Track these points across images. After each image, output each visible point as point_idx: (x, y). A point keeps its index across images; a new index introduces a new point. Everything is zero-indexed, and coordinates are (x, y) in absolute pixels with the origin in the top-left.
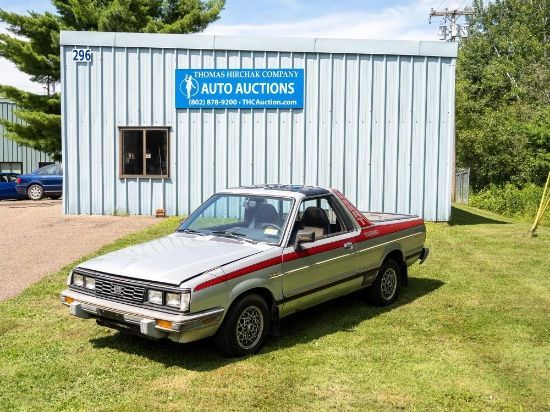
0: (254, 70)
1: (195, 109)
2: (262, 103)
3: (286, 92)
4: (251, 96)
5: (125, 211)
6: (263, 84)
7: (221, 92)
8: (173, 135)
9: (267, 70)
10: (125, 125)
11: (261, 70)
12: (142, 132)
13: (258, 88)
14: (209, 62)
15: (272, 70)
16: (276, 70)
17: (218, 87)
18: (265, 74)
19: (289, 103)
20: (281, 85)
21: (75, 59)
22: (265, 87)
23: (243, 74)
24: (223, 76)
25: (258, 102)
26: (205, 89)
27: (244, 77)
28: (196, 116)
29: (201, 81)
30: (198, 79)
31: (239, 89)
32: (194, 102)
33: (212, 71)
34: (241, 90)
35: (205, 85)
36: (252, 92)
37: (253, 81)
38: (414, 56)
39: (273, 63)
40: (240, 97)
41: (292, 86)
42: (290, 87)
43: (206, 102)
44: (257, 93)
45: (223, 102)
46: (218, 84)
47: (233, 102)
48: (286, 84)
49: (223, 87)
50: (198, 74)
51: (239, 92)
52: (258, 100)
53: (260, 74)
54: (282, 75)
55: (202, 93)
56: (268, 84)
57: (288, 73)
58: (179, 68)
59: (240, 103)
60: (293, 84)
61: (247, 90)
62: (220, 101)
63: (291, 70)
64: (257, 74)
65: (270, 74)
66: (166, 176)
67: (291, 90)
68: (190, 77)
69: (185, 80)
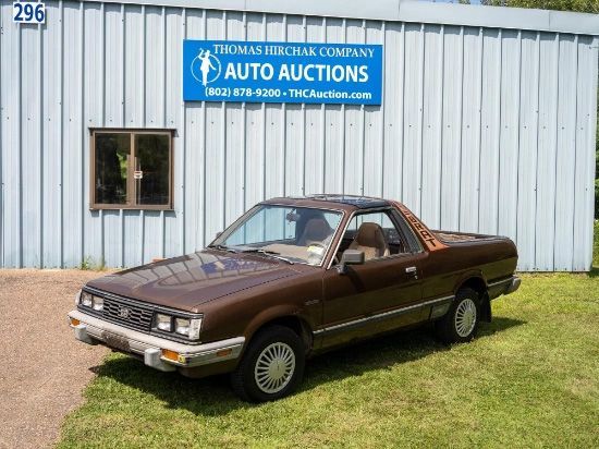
0: (307, 46)
1: (214, 102)
2: (321, 95)
3: (355, 79)
4: (303, 84)
5: (99, 263)
6: (320, 67)
7: (255, 77)
8: (178, 142)
9: (328, 45)
10: (100, 126)
11: (317, 46)
12: (129, 137)
13: (313, 72)
14: (236, 31)
15: (335, 46)
16: (340, 46)
17: (251, 69)
18: (324, 52)
19: (359, 96)
20: (348, 68)
21: (17, 18)
22: (324, 71)
23: (290, 51)
24: (260, 51)
25: (313, 93)
26: (231, 71)
27: (293, 54)
28: (217, 113)
29: (225, 59)
30: (219, 56)
31: (284, 73)
32: (212, 92)
33: (243, 44)
34: (287, 75)
35: (231, 65)
36: (303, 77)
37: (305, 60)
38: (541, 32)
39: (336, 35)
40: (285, 85)
41: (364, 70)
42: (361, 72)
43: (232, 92)
44: (312, 79)
45: (259, 92)
46: (252, 65)
47: (275, 93)
48: (356, 67)
49: (259, 69)
50: (219, 49)
51: (284, 78)
52: (313, 91)
53: (317, 51)
54: (350, 54)
55: (226, 77)
56: (329, 67)
57: (358, 51)
58: (189, 38)
59: (285, 94)
60: (366, 67)
61: (297, 75)
62: (254, 90)
63: (364, 47)
64: (312, 51)
65: (331, 52)
66: (167, 207)
67: (363, 77)
68: (208, 53)
69: (200, 57)
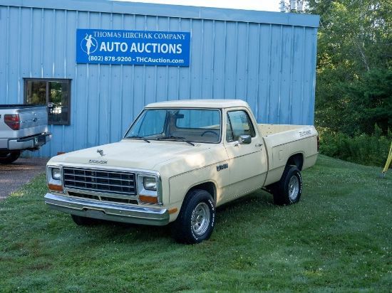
0: (147, 32)
1: (95, 63)
2: (155, 61)
3: (174, 52)
4: (144, 54)
6: (154, 45)
7: (117, 50)
8: (74, 86)
9: (159, 32)
11: (153, 33)
12: (45, 83)
13: (150, 48)
14: (106, 23)
15: (163, 33)
16: (166, 33)
17: (115, 45)
18: (157, 36)
19: (176, 61)
20: (171, 45)
22: (157, 47)
23: (137, 35)
24: (120, 36)
25: (150, 60)
26: (103, 47)
27: (139, 38)
28: (95, 70)
29: (101, 40)
30: (97, 38)
31: (134, 48)
32: (93, 58)
33: (110, 31)
34: (135, 49)
35: (103, 43)
36: (144, 50)
37: (146, 41)
38: (284, 25)
40: (134, 55)
41: (180, 47)
42: (178, 48)
43: (104, 58)
44: (149, 52)
45: (119, 59)
46: (115, 43)
47: (129, 59)
48: (175, 45)
49: (119, 46)
50: (97, 34)
51: (134, 51)
52: (150, 58)
53: (152, 36)
54: (172, 38)
55: (101, 50)
56: (159, 45)
57: (176, 36)
58: (80, 28)
59: (134, 60)
61: (141, 49)
62: (116, 58)
63: (180, 33)
64: (150, 36)
65: (161, 36)
66: (67, 123)
67: (179, 51)
68: (90, 37)
69: (86, 38)
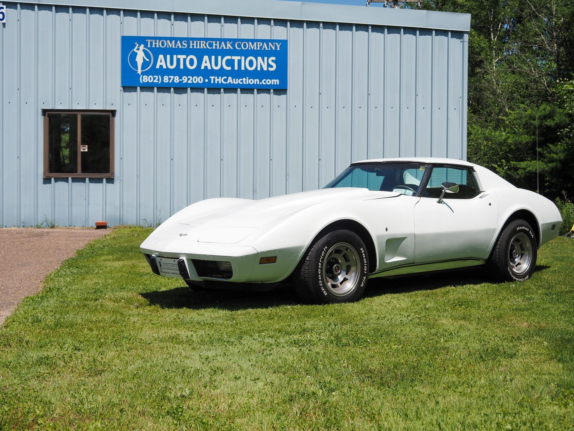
0: (225, 40)
1: (148, 88)
2: (238, 82)
3: (265, 68)
4: (221, 72)
6: (236, 58)
7: (182, 67)
8: (117, 119)
9: (242, 40)
10: (52, 108)
11: (233, 41)
12: (75, 117)
13: (230, 63)
15: (248, 41)
16: (253, 41)
17: (178, 60)
18: (239, 46)
19: (268, 82)
20: (260, 59)
22: (239, 61)
23: (211, 45)
24: (186, 45)
25: (230, 80)
26: (161, 62)
27: (213, 48)
28: (149, 97)
29: (157, 52)
30: (151, 49)
31: (206, 63)
32: (146, 79)
33: (171, 39)
34: (208, 65)
35: (161, 57)
36: (222, 66)
37: (223, 53)
38: (420, 29)
40: (207, 73)
41: (273, 61)
42: (270, 62)
43: (163, 79)
44: (229, 68)
45: (185, 79)
46: (179, 56)
47: (198, 80)
48: (266, 58)
49: (185, 60)
50: (151, 43)
51: (206, 67)
52: (230, 78)
53: (233, 45)
54: (261, 47)
55: (158, 67)
56: (243, 58)
57: (268, 45)
59: (207, 80)
60: (274, 58)
61: (216, 65)
62: (180, 78)
63: (272, 41)
64: (229, 45)
65: (245, 46)
66: (107, 175)
67: (272, 67)
68: (142, 47)
69: (135, 50)
